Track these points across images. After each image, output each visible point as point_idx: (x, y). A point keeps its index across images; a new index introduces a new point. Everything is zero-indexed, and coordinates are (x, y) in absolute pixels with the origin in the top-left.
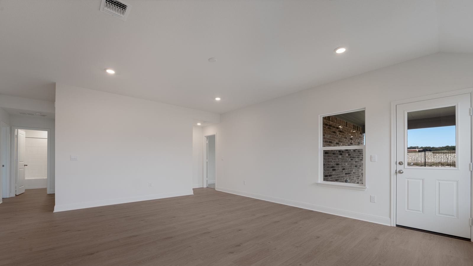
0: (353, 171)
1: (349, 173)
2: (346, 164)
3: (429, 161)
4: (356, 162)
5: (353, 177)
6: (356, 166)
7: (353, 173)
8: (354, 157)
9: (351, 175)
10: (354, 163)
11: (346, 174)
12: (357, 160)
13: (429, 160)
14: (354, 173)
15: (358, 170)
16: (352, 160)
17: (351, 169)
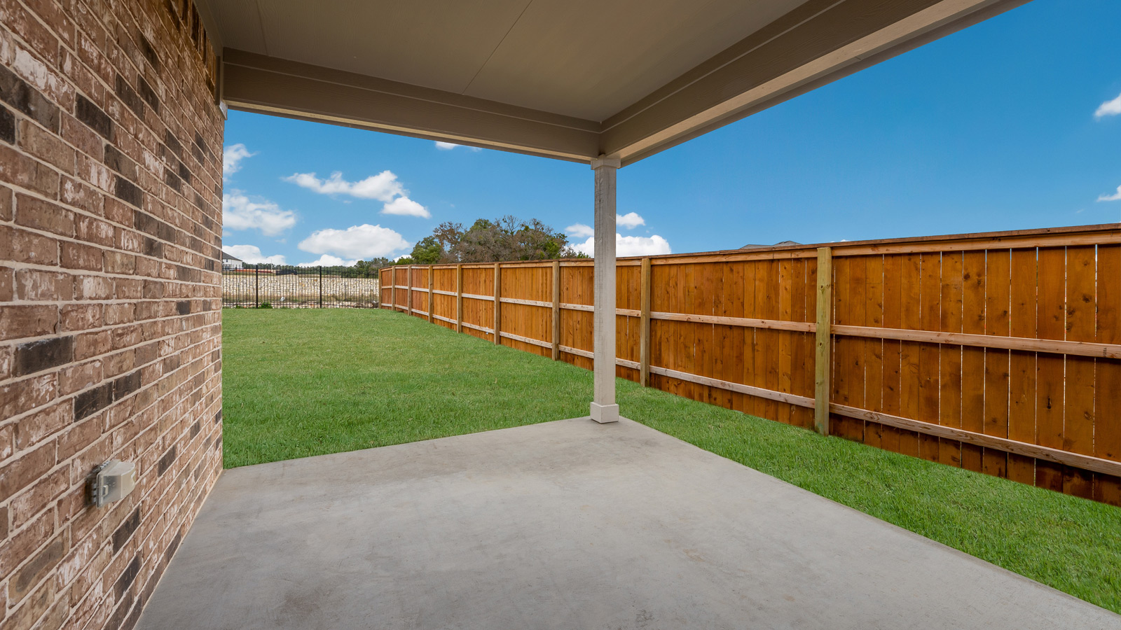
0: (167, 351)
1: (124, 386)
2: (89, 286)
3: (307, 293)
4: (184, 273)
5: (165, 405)
6: (183, 308)
7: (159, 367)
8: (169, 235)
9: (146, 397)
10: (172, 281)
11: (85, 405)
12: (189, 258)
13: (307, 291)
14: (170, 365)
15: (194, 337)
16: (151, 248)
17: (142, 334)
